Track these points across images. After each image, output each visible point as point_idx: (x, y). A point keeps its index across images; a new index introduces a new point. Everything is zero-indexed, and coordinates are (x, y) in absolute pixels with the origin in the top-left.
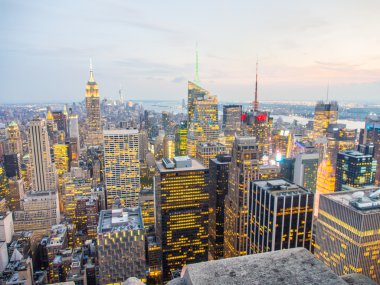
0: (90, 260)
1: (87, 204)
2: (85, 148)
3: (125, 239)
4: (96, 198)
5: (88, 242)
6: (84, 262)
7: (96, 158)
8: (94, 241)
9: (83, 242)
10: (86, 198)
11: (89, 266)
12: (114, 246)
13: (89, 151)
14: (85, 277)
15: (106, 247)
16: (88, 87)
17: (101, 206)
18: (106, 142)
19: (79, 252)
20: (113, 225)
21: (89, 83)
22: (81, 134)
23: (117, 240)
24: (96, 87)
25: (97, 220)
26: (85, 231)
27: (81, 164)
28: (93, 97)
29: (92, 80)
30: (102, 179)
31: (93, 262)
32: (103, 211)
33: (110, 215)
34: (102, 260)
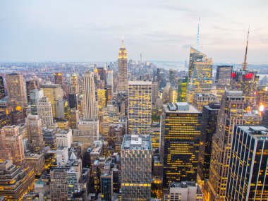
0: (115, 166)
1: (116, 129)
2: (117, 93)
3: (138, 156)
4: (122, 126)
5: (115, 154)
6: (112, 166)
7: (123, 100)
8: (119, 154)
9: (112, 153)
10: (115, 125)
11: (115, 169)
12: (131, 159)
13: (119, 94)
14: (112, 176)
15: (126, 159)
16: (120, 52)
17: (125, 131)
18: (130, 89)
19: (109, 160)
20: (131, 145)
21: (121, 49)
22: (114, 83)
23: (134, 156)
24: (125, 52)
25: (122, 140)
26: (114, 147)
27: (114, 103)
28: (123, 58)
29: (123, 47)
30: (126, 114)
31: (118, 167)
32: (126, 135)
33: (130, 139)
34: (123, 167)
